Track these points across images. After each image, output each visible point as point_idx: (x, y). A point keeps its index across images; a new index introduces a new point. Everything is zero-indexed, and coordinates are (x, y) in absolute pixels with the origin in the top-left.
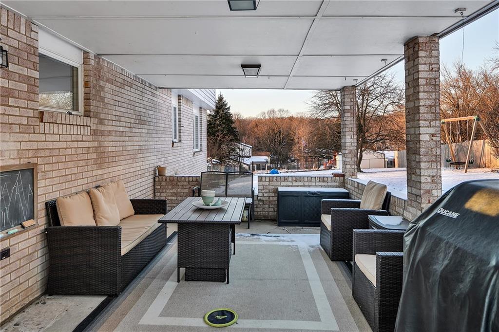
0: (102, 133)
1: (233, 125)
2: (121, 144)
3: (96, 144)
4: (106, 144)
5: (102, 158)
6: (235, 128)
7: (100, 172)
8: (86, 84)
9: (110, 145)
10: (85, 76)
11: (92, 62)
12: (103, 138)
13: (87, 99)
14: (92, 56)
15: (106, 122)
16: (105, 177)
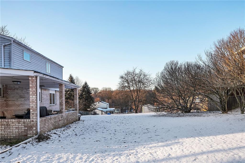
0: (8, 100)
1: (91, 95)
2: (14, 103)
3: (6, 103)
4: (9, 103)
5: (7, 105)
6: (92, 96)
7: (7, 108)
8: (3, 91)
9: (10, 103)
10: (3, 89)
11: (5, 86)
12: (8, 102)
13: (3, 94)
14: (4, 85)
15: (9, 98)
16: (8, 109)
